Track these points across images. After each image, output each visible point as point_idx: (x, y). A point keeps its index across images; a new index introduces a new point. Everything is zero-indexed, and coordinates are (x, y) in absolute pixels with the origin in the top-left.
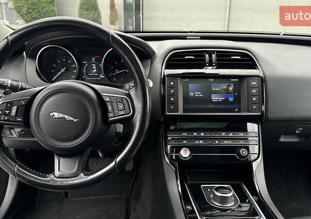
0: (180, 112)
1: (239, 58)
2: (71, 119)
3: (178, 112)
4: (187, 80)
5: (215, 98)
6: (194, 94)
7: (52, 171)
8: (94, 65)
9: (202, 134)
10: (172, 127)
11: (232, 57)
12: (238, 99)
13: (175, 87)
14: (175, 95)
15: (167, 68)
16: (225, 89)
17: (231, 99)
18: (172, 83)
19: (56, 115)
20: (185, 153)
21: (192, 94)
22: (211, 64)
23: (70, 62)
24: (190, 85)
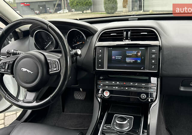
0: (105, 69)
1: (147, 33)
2: (30, 72)
3: (103, 69)
4: (111, 48)
5: (128, 60)
6: (115, 58)
9: (118, 83)
11: (141, 33)
12: (143, 61)
13: (102, 53)
14: (102, 58)
15: (99, 41)
16: (135, 55)
17: (139, 61)
18: (100, 51)
19: (24, 70)
20: (106, 94)
21: (113, 57)
22: (127, 39)
24: (113, 52)
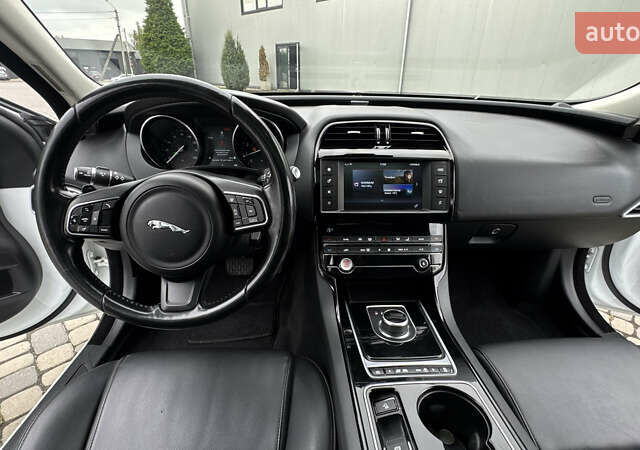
0: (340, 211)
1: (421, 133)
2: (179, 229)
3: (337, 210)
4: (351, 164)
5: (388, 190)
6: (360, 184)
7: (156, 300)
9: (370, 239)
10: (329, 230)
11: (412, 133)
12: (418, 191)
13: (333, 175)
14: (333, 187)
15: (321, 147)
16: (401, 178)
17: (409, 191)
18: (329, 169)
19: (157, 224)
21: (356, 184)
22: (383, 143)
24: (355, 172)
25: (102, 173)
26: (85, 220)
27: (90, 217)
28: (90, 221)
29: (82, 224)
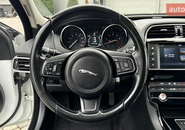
0: (159, 68)
2: (93, 74)
3: (157, 68)
4: (163, 46)
5: (183, 58)
6: (168, 56)
8: (95, 37)
9: (175, 84)
10: (152, 79)
13: (155, 51)
14: (155, 57)
15: (148, 38)
18: (153, 48)
19: (83, 71)
20: (162, 97)
21: (166, 55)
22: (179, 35)
23: (80, 36)
24: (165, 49)
25: (52, 50)
26: (51, 69)
27: (52, 68)
28: (52, 70)
29: (49, 71)
